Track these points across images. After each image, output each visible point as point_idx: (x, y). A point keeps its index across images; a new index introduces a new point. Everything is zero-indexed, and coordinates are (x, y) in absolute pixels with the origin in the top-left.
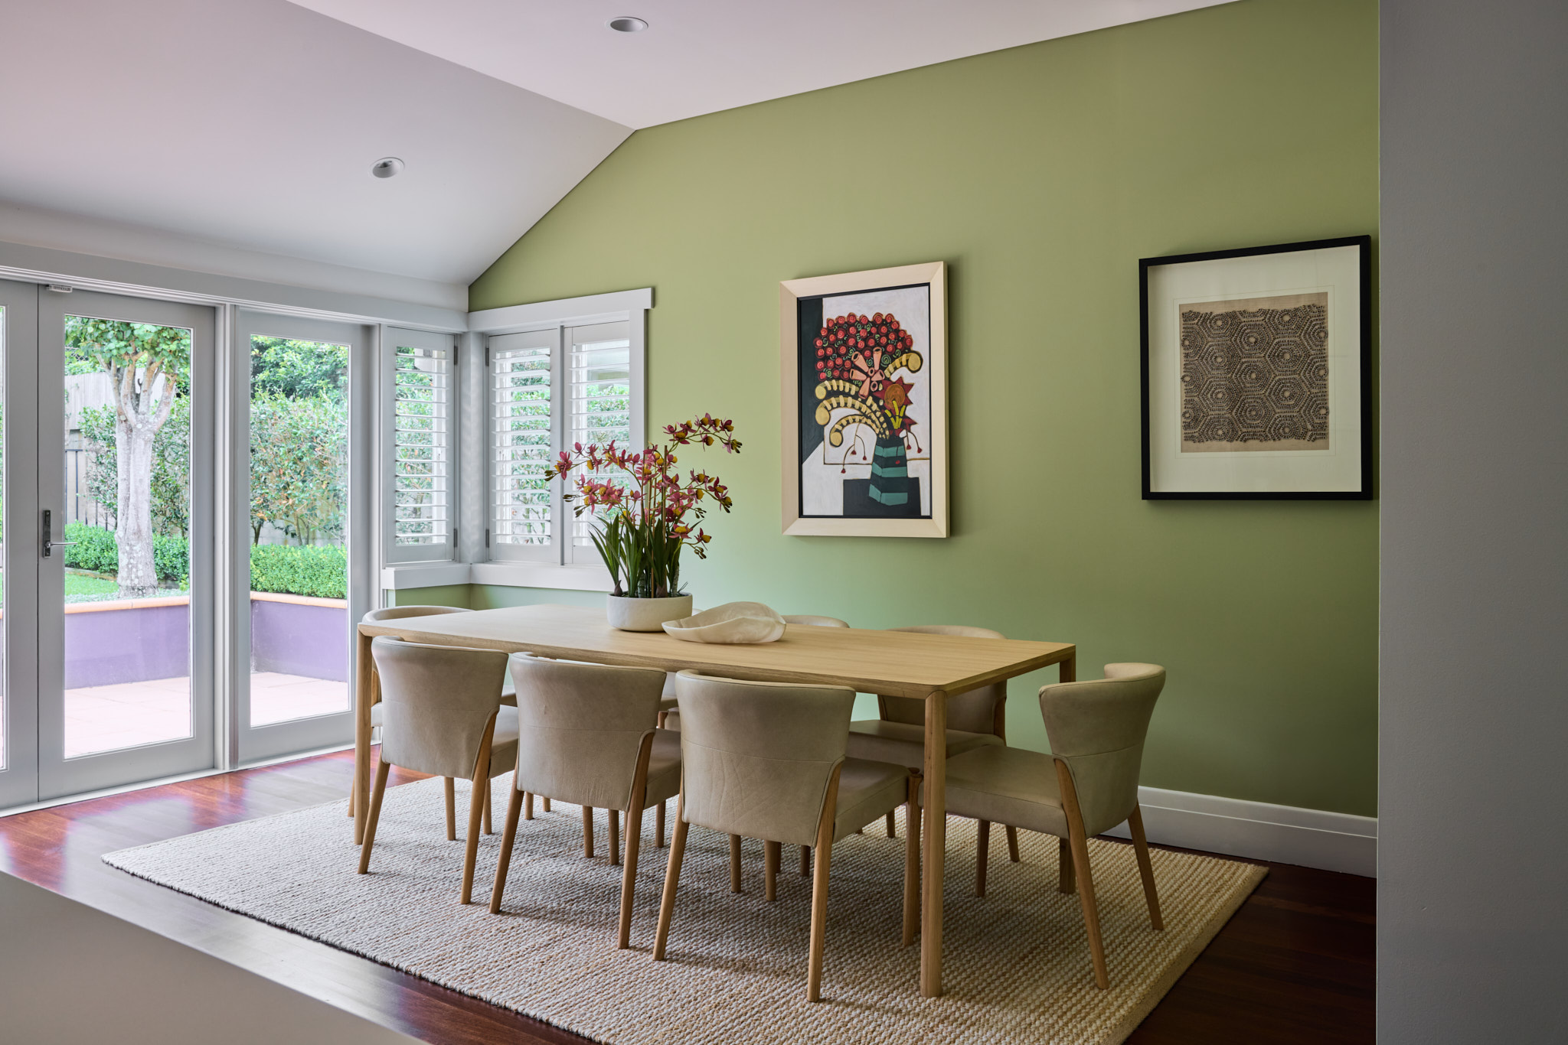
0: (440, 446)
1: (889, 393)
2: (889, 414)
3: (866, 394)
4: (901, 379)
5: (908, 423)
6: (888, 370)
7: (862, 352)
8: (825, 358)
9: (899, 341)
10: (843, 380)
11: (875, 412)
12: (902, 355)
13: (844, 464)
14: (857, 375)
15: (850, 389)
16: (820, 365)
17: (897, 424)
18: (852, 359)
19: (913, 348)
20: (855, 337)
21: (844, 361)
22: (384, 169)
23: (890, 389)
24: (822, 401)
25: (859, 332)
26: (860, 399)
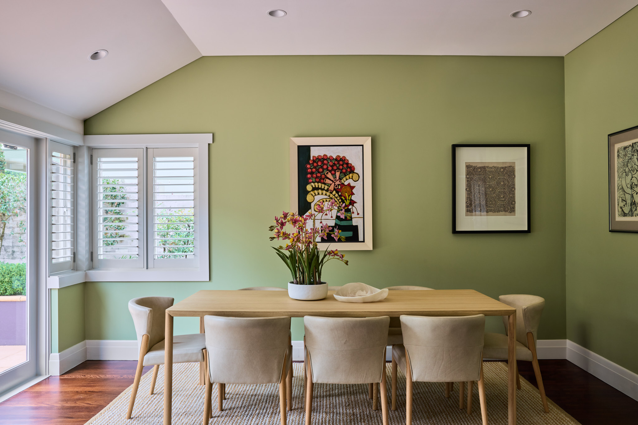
1: (344, 189)
2: (344, 199)
3: (332, 189)
4: (349, 184)
5: (352, 203)
6: (343, 180)
7: (330, 171)
8: (312, 173)
9: (348, 168)
10: (321, 183)
11: (337, 198)
12: (350, 174)
13: (321, 220)
14: (328, 181)
15: (324, 187)
16: (309, 176)
17: (347, 203)
18: (326, 174)
19: (355, 171)
20: (327, 165)
21: (321, 175)
23: (344, 188)
24: (310, 192)
25: (329, 163)
26: (329, 192)
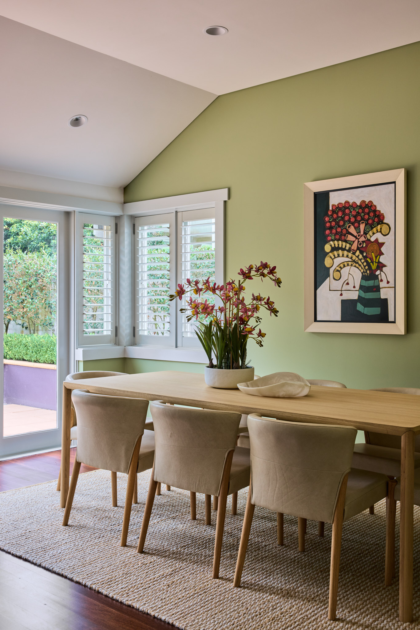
0: (108, 280)
1: (370, 248)
2: (369, 261)
3: (355, 249)
4: (377, 240)
5: (381, 266)
6: (369, 235)
7: (353, 224)
8: (331, 228)
9: (376, 217)
10: (341, 241)
11: (360, 260)
12: (377, 225)
13: (341, 291)
14: (350, 238)
15: (346, 246)
16: (328, 232)
17: (374, 267)
18: (347, 228)
19: (385, 221)
20: (349, 215)
21: (342, 230)
22: (76, 122)
23: (370, 247)
24: (328, 253)
25: (351, 212)
26: (351, 252)
